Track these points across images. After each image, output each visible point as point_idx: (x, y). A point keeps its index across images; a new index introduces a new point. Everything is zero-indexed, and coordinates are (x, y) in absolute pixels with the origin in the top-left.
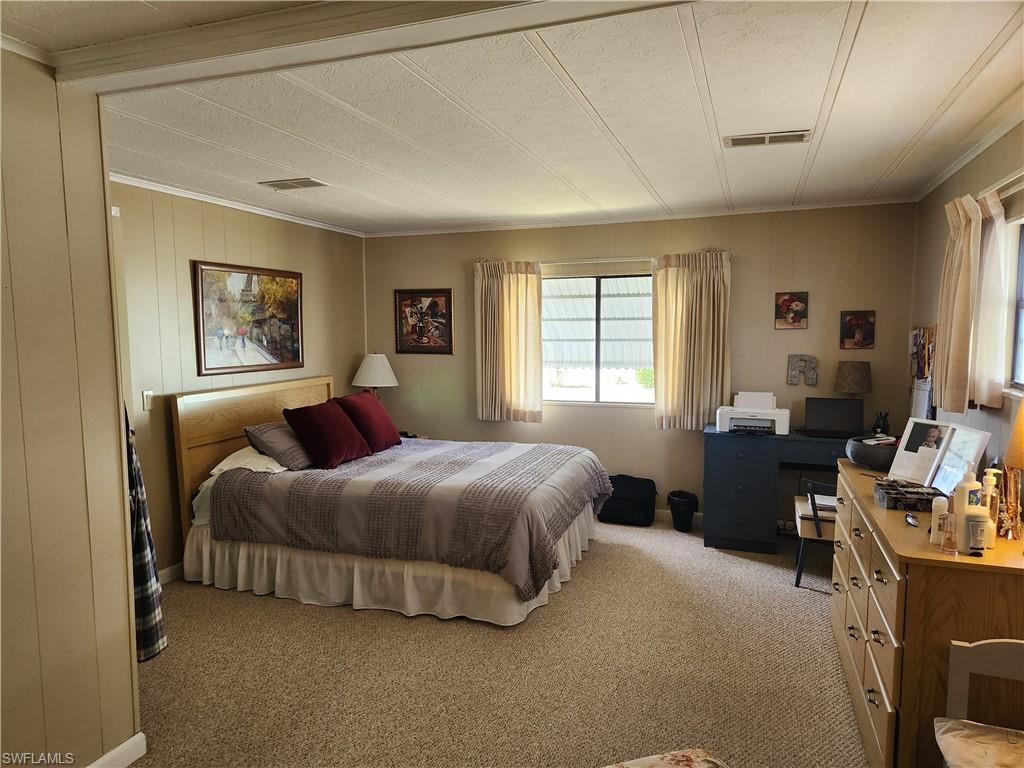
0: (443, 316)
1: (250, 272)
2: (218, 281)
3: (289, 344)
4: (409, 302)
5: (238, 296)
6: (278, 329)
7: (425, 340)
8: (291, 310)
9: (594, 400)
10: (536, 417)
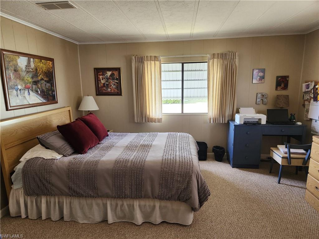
0: (117, 79)
1: (29, 56)
2: (13, 61)
3: (50, 92)
4: (101, 73)
5: (24, 69)
6: (44, 85)
7: (109, 90)
8: (50, 76)
9: (181, 113)
10: (159, 120)
